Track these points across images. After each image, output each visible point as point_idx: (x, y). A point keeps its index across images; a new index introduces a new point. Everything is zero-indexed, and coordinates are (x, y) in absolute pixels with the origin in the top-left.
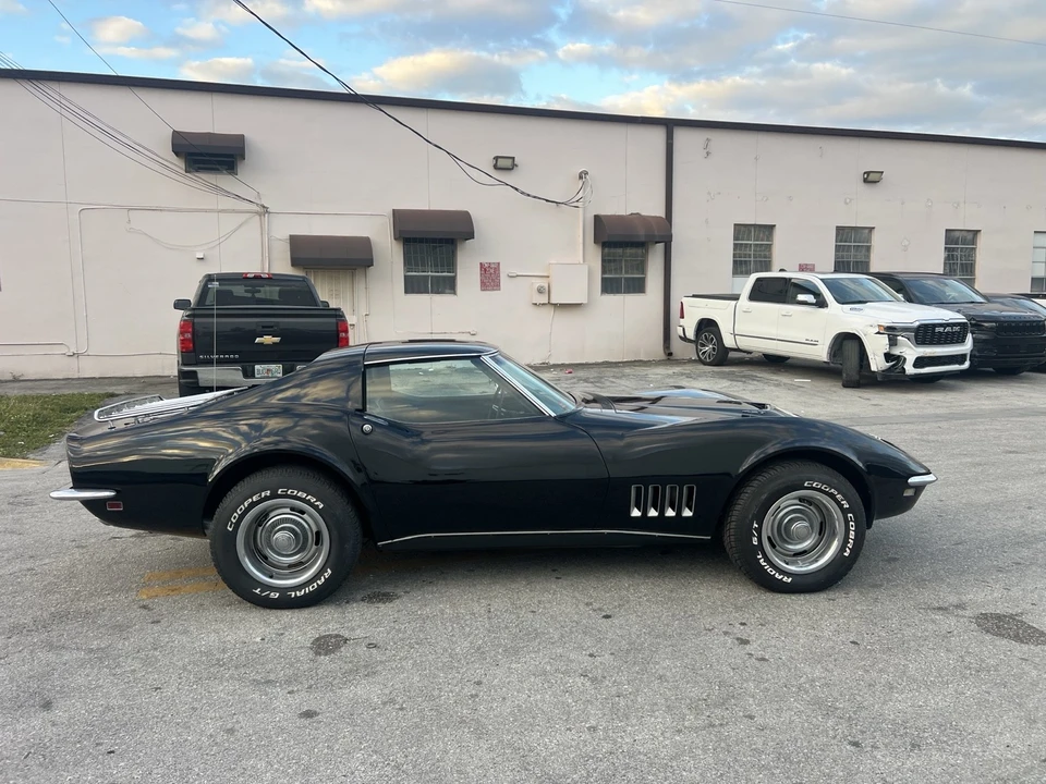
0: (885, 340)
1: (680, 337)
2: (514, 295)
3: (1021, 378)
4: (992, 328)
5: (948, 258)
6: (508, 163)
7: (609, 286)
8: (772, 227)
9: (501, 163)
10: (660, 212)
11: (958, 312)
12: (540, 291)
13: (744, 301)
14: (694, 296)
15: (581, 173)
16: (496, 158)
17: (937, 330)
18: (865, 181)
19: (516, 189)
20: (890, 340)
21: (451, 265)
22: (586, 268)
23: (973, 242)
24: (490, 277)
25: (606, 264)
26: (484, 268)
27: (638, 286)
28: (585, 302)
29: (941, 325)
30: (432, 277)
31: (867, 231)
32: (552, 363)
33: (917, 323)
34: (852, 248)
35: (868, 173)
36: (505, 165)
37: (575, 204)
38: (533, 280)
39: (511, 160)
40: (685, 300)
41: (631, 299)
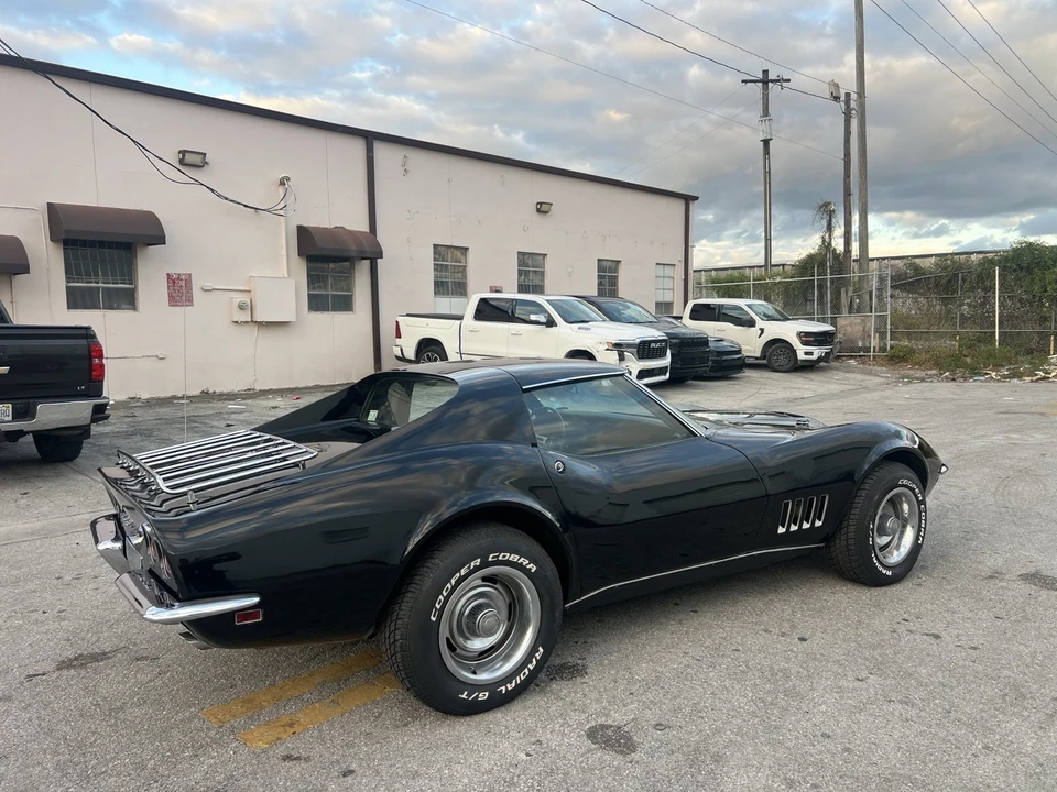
0: (615, 355)
1: (397, 357)
2: (211, 312)
3: (689, 386)
4: (676, 344)
5: (600, 284)
6: (197, 159)
7: (317, 303)
8: (467, 248)
9: (189, 158)
10: (365, 228)
11: (659, 330)
12: (241, 307)
13: (469, 320)
14: (408, 315)
15: (283, 178)
16: (183, 152)
17: (653, 345)
18: (538, 210)
19: (212, 190)
20: (619, 355)
21: (129, 274)
22: (292, 282)
23: (616, 270)
24: (179, 290)
25: (314, 279)
26: (173, 281)
27: (345, 304)
28: (294, 320)
29: (654, 341)
30: (103, 288)
31: (541, 257)
32: (258, 389)
33: (638, 341)
34: (531, 270)
35: (541, 204)
36: (191, 161)
37: (281, 212)
38: (233, 295)
39: (201, 156)
40: (400, 319)
41: (339, 318)
